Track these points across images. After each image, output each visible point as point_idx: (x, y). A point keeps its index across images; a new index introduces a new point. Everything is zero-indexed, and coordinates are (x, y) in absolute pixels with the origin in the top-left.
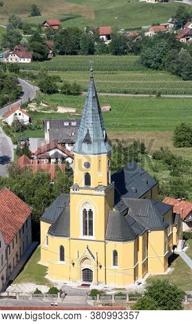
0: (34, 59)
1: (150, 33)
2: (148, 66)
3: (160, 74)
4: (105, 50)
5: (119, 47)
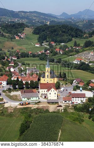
0: (17, 58)
1: (40, 53)
2: (41, 60)
3: (44, 61)
4: (31, 57)
5: (34, 56)
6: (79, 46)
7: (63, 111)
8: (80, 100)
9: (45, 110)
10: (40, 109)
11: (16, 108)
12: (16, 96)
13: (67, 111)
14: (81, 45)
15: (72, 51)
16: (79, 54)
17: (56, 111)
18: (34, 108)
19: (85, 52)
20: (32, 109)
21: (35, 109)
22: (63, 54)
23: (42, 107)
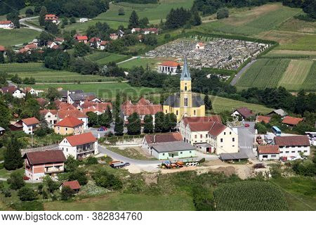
6: (143, 24)
7: (270, 176)
8: (296, 152)
9: (229, 176)
10: (217, 174)
11: (160, 174)
12: (134, 150)
13: (279, 175)
14: (151, 22)
15: (134, 42)
16: (159, 49)
17: (253, 177)
18: (202, 172)
19: (174, 44)
20: (198, 174)
21: (205, 174)
22: (106, 50)
23: (218, 169)
